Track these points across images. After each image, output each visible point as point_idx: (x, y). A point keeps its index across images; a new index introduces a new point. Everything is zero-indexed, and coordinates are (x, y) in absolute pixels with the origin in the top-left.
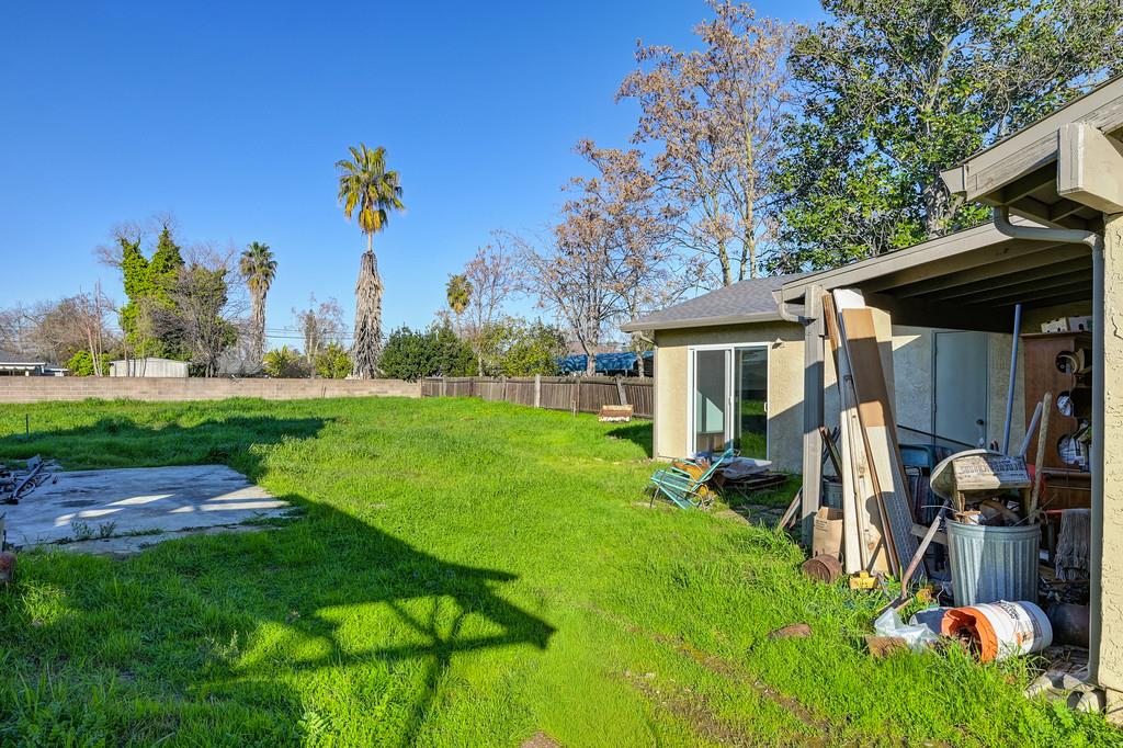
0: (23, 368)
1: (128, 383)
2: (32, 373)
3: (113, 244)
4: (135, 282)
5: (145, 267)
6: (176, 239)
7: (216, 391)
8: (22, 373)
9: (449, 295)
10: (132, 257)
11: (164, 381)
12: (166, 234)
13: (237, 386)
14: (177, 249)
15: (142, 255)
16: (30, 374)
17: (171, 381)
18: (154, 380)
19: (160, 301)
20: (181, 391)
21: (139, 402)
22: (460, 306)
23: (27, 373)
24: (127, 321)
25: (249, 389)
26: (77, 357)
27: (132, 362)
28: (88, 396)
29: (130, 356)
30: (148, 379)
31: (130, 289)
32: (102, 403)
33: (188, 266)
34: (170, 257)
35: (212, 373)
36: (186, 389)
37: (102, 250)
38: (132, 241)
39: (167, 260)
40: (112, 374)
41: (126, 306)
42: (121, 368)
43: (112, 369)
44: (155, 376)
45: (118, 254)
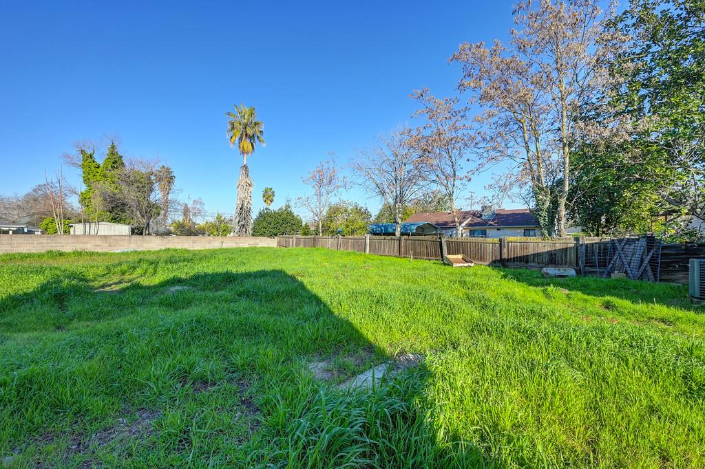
0: (7, 229)
1: (85, 239)
2: (14, 232)
3: (75, 153)
4: (91, 176)
5: (98, 168)
6: (120, 151)
7: (152, 244)
8: (6, 232)
9: (264, 196)
10: (88, 161)
11: (113, 238)
12: (113, 147)
13: (166, 241)
14: (121, 157)
15: (96, 160)
16: (13, 233)
17: (118, 238)
18: (105, 237)
19: (109, 188)
20: (126, 244)
21: (93, 253)
22: (269, 202)
23: (11, 232)
24: (84, 200)
25: (175, 243)
26: (46, 221)
27: (88, 225)
28: (49, 249)
29: (86, 221)
30: (101, 236)
31: (86, 180)
32: (61, 254)
33: (128, 168)
34: (116, 162)
35: (147, 232)
36: (130, 243)
37: (67, 156)
38: (89, 152)
39: (113, 163)
40: (72, 233)
41: (84, 191)
42: (79, 229)
43: (72, 229)
44: (106, 234)
45: (79, 159)
